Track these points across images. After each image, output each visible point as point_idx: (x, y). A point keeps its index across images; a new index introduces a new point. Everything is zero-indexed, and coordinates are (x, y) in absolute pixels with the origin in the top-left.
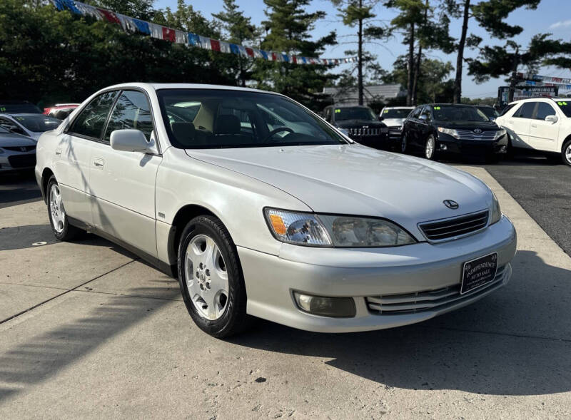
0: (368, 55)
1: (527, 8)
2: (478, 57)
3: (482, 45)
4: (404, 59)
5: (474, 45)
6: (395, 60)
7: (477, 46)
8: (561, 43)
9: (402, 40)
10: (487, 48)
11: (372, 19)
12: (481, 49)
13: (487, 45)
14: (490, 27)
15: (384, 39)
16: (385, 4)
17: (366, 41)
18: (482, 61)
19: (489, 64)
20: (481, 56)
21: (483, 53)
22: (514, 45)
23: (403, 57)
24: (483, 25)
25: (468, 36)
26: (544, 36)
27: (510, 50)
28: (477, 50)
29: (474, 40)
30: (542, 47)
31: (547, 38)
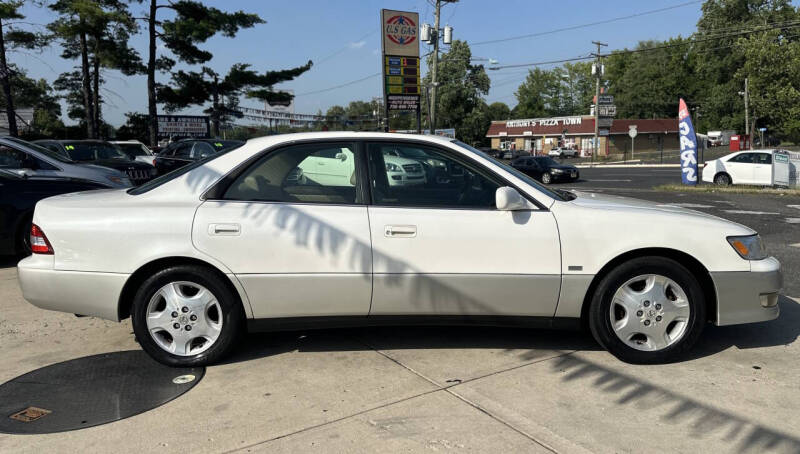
0: (13, 69)
1: (224, 35)
2: (170, 83)
3: (175, 69)
4: (69, 78)
5: (165, 68)
6: (57, 78)
7: (168, 70)
8: (258, 75)
9: (62, 53)
10: (181, 73)
11: (18, 20)
12: (174, 74)
13: (181, 69)
14: (177, 49)
15: (37, 49)
16: (51, 6)
17: (10, 48)
18: (174, 87)
19: (180, 91)
20: (173, 81)
21: (176, 79)
22: (211, 73)
23: (67, 74)
24: (169, 46)
25: (158, 57)
26: (244, 66)
27: (207, 78)
28: (169, 75)
29: (166, 63)
30: (241, 77)
31: (247, 69)
